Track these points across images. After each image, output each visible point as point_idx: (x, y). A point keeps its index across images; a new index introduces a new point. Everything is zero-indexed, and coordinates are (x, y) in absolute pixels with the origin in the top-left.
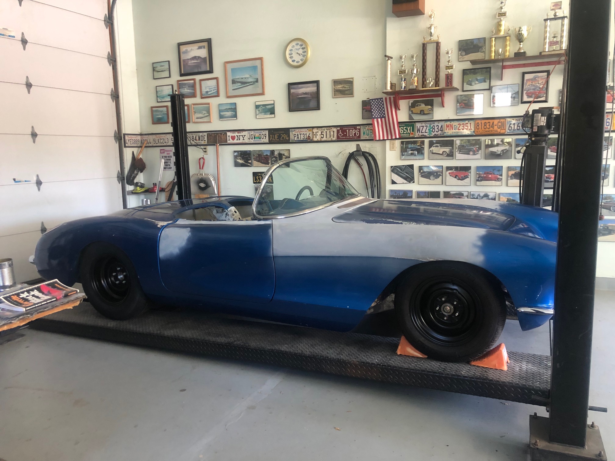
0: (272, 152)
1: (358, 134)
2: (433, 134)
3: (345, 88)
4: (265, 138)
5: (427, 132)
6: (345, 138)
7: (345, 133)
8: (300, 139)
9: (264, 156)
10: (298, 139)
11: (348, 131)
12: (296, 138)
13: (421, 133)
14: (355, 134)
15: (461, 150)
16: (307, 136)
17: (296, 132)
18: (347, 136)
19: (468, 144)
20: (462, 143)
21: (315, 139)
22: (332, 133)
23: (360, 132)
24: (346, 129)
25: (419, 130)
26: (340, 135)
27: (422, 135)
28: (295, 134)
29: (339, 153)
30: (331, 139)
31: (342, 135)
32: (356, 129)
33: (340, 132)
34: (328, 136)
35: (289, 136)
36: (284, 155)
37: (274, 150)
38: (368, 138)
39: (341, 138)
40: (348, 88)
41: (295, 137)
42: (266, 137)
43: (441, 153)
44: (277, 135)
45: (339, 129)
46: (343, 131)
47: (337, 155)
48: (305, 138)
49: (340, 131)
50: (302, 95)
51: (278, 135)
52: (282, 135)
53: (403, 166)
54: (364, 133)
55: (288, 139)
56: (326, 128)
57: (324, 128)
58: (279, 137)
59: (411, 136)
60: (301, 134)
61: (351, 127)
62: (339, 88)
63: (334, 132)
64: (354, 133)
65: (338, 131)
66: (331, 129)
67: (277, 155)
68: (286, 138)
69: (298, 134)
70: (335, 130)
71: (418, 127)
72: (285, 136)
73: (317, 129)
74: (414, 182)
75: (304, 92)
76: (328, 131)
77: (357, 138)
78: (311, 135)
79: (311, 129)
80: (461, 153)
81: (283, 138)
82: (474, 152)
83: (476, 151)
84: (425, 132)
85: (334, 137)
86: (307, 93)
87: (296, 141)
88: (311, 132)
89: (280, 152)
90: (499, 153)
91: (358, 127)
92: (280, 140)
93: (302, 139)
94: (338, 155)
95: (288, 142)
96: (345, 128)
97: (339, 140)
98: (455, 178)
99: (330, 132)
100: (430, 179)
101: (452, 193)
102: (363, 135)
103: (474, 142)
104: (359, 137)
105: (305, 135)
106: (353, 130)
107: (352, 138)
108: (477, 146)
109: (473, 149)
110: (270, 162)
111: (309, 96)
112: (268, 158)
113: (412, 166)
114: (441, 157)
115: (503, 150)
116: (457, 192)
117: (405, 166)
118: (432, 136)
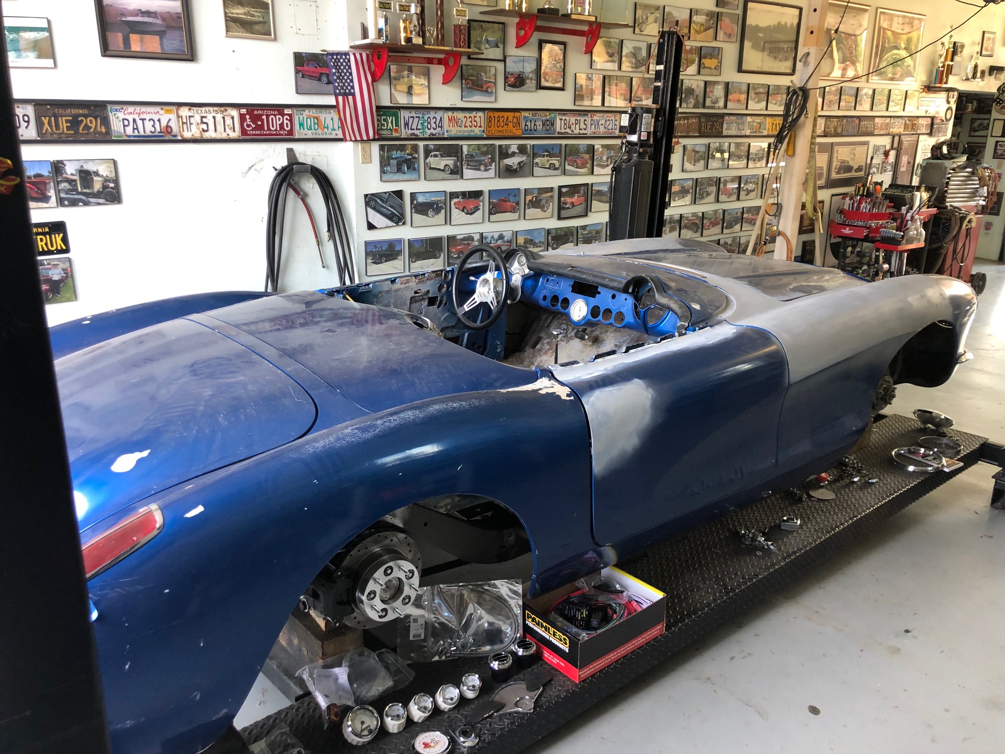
0: (57, 167)
1: (287, 127)
2: (429, 132)
3: (253, 16)
4: (26, 128)
7: (259, 123)
8: (142, 133)
10: (136, 131)
11: (264, 117)
12: (129, 130)
13: (411, 129)
14: (282, 125)
15: (470, 163)
16: (164, 124)
17: (130, 114)
18: (264, 130)
19: (477, 152)
20: (471, 150)
22: (229, 121)
23: (291, 121)
24: (260, 112)
25: (406, 124)
26: (248, 126)
27: (412, 134)
28: (123, 120)
29: (247, 168)
30: (228, 135)
32: (283, 115)
33: (248, 120)
34: (220, 128)
35: (106, 122)
36: (97, 174)
37: (61, 162)
38: (310, 136)
39: (251, 132)
40: (259, 17)
41: (124, 126)
43: (443, 169)
44: (64, 119)
45: (244, 111)
46: (255, 118)
48: (158, 129)
49: (248, 117)
52: (82, 121)
53: (385, 193)
54: (301, 125)
55: (104, 130)
56: (211, 109)
57: (207, 109)
58: (74, 123)
60: (143, 120)
61: (272, 110)
62: (237, 14)
63: (233, 118)
64: (279, 123)
65: (242, 118)
66: (226, 110)
67: (72, 175)
68: (99, 129)
69: (134, 121)
70: (234, 113)
72: (93, 123)
73: (190, 109)
74: (404, 224)
75: (143, 10)
76: (219, 117)
77: (286, 135)
79: (174, 108)
80: (469, 167)
81: (87, 127)
82: (486, 165)
83: (488, 164)
84: (417, 129)
85: (234, 131)
86: (152, 13)
87: (129, 136)
88: (173, 116)
89: (82, 166)
90: (515, 167)
91: (286, 111)
92: (77, 132)
93: (148, 133)
94: (247, 172)
95: (106, 138)
96: (257, 110)
97: (245, 138)
98: (463, 211)
99: (224, 118)
101: (459, 237)
102: (300, 129)
103: (485, 149)
104: (291, 132)
105: (157, 124)
106: (278, 117)
107: (276, 135)
108: (490, 156)
109: (484, 160)
110: (52, 193)
111: (159, 22)
113: (399, 194)
114: (442, 175)
116: (466, 236)
117: (388, 194)
118: (427, 136)
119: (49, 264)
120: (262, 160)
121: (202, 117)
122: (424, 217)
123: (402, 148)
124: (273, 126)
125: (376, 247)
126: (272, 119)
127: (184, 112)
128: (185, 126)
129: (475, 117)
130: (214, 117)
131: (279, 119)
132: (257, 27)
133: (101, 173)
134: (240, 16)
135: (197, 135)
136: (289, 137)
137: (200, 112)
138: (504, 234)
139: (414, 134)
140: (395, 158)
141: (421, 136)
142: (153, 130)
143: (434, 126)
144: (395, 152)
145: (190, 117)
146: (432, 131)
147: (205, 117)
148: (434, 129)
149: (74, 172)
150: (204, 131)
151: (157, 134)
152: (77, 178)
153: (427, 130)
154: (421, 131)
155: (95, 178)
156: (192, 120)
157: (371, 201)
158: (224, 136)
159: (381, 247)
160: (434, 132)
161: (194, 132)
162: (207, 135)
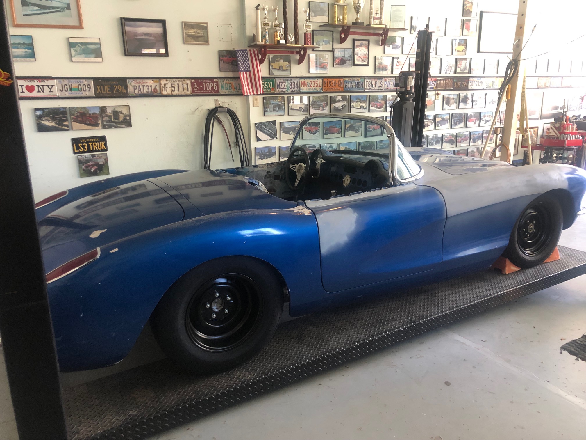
0: (103, 109)
1: (215, 88)
2: (291, 90)
3: (199, 33)
4: (89, 91)
5: (285, 89)
6: (202, 92)
7: (201, 87)
8: (142, 92)
9: (90, 114)
10: (140, 92)
11: (204, 84)
12: (136, 91)
13: (281, 89)
14: (213, 88)
15: (314, 106)
16: (153, 88)
17: (137, 83)
18: (204, 90)
19: (318, 100)
20: (314, 99)
21: (164, 93)
22: (185, 86)
23: (217, 85)
24: (202, 81)
25: (278, 86)
26: (196, 88)
27: (281, 91)
28: (134, 86)
29: (195, 109)
30: (185, 93)
31: (198, 88)
32: (213, 82)
33: (195, 85)
34: (181, 89)
35: (126, 87)
36: (121, 113)
37: (105, 107)
38: (227, 93)
39: (197, 91)
40: (202, 33)
41: (135, 89)
42: (90, 88)
43: (298, 109)
44: (107, 86)
45: (193, 81)
46: (199, 84)
47: (193, 111)
48: (150, 91)
49: (195, 83)
50: (142, 35)
51: (110, 86)
52: (115, 87)
53: (267, 122)
54: (222, 87)
55: (125, 92)
56: (177, 80)
57: (174, 80)
58: (112, 89)
59: (272, 91)
60: (143, 86)
61: (208, 80)
62: (191, 33)
63: (187, 84)
64: (211, 86)
65: (192, 84)
66: (184, 80)
67: (110, 113)
68: (123, 91)
69: (139, 86)
70: (188, 82)
71: (278, 83)
72: (120, 88)
73: (166, 80)
74: (277, 138)
75: (145, 33)
76: (180, 84)
77: (215, 92)
78: (158, 88)
79: (158, 80)
80: (313, 108)
81: (118, 90)
82: (323, 107)
83: (324, 106)
84: (284, 88)
85: (188, 91)
86: (150, 34)
87: (137, 94)
88: (158, 84)
89: (114, 109)
90: (340, 108)
91: (215, 80)
92: (113, 92)
93: (145, 92)
94: (195, 112)
95: (125, 95)
96: (200, 80)
97: (194, 94)
98: (309, 132)
99: (183, 84)
100: (290, 134)
101: (308, 146)
102: (222, 89)
103: (322, 98)
104: (218, 91)
105: (150, 88)
106: (210, 83)
107: (210, 92)
108: (325, 102)
109: (322, 104)
110: (100, 122)
111: (153, 38)
112: (97, 117)
113: (274, 122)
114: (298, 113)
115: (342, 106)
116: (311, 145)
117: (268, 123)
118: (289, 92)
119: (98, 156)
120: (202, 105)
121: (172, 84)
122: (289, 135)
123: (276, 98)
124: (208, 88)
125: (261, 150)
126: (208, 84)
127: (163, 82)
128: (163, 89)
129: (316, 81)
130: (178, 84)
131: (212, 84)
132: (200, 39)
133: (123, 112)
134: (192, 34)
135: (170, 93)
136: (216, 93)
137: (171, 81)
138: (333, 145)
139: (283, 91)
140: (272, 104)
141: (287, 92)
142: (148, 91)
143: (293, 86)
144: (272, 100)
145: (166, 84)
146: (292, 89)
147: (174, 84)
148: (293, 88)
149: (111, 112)
150: (173, 91)
151: (150, 93)
152: (112, 115)
153: (290, 89)
154: (286, 89)
155: (121, 115)
156: (167, 86)
157: (259, 126)
158: (183, 93)
159: (265, 150)
160: (294, 90)
161: (168, 91)
162: (174, 93)
